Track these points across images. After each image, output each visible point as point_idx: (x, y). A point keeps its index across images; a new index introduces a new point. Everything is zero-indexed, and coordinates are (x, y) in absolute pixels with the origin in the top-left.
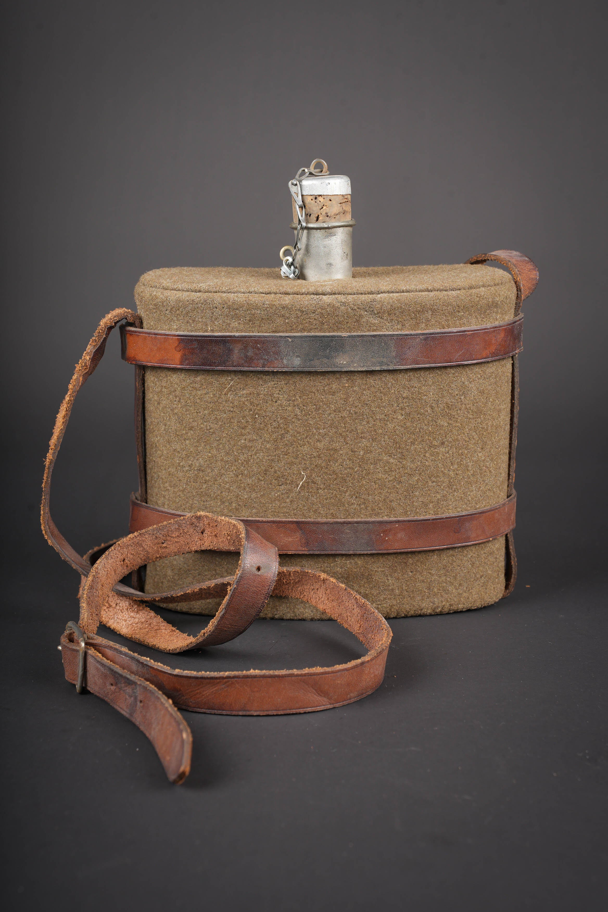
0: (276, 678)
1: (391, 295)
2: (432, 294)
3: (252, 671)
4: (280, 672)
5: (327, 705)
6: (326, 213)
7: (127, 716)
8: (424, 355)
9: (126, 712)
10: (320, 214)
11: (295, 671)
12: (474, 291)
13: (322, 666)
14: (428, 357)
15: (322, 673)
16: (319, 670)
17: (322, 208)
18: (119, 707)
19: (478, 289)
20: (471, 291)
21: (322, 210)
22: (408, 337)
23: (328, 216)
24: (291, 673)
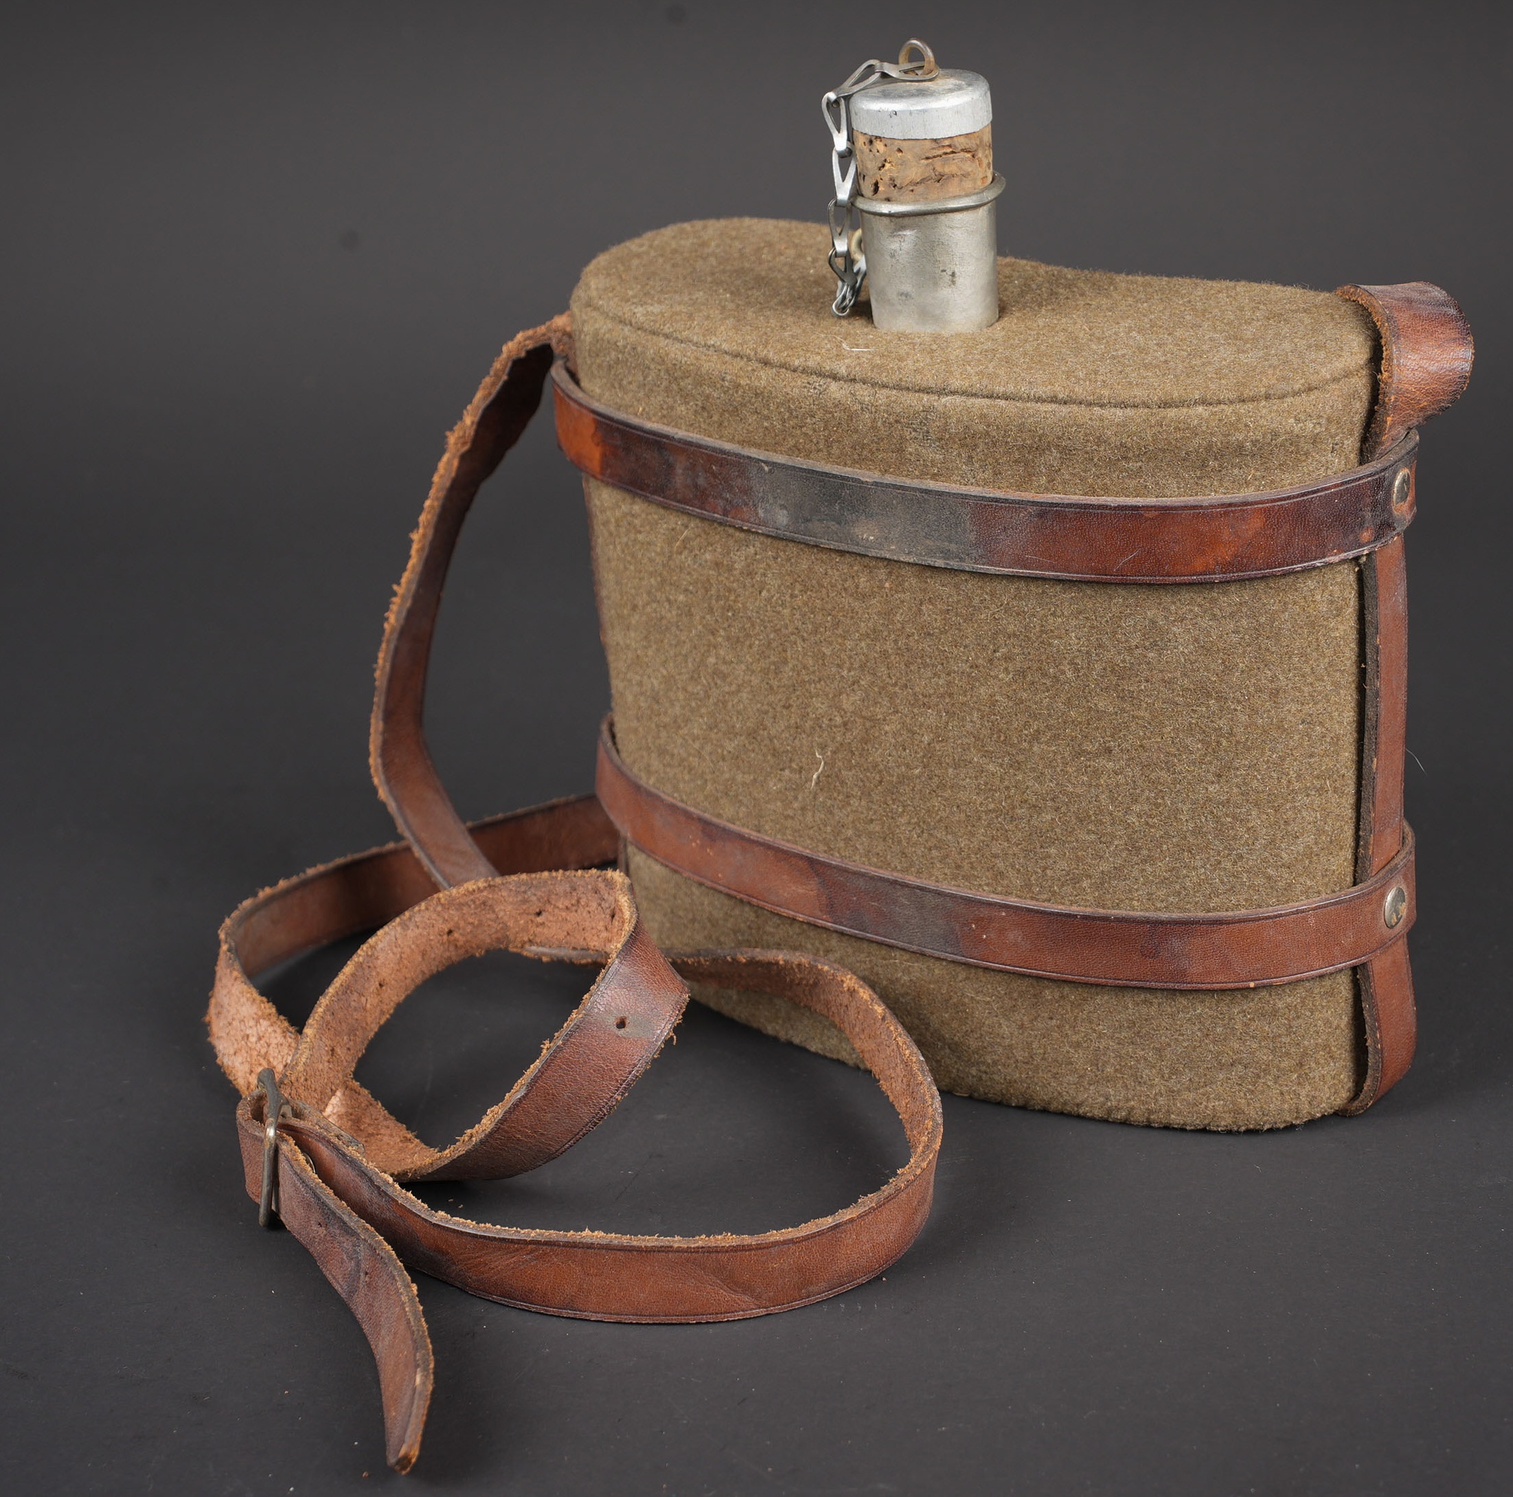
0: (635, 1253)
1: (972, 400)
2: (1064, 410)
3: (587, 1232)
4: (644, 1240)
5: (751, 1309)
6: (892, 179)
7: (344, 1295)
8: (1039, 550)
9: (341, 1286)
10: (879, 180)
11: (677, 1241)
12: (1172, 413)
13: (737, 1231)
14: (1050, 556)
15: (735, 1249)
16: (728, 1240)
17: (883, 166)
18: (330, 1273)
19: (1185, 410)
20: (1163, 413)
21: (883, 170)
22: (1000, 505)
23: (895, 186)
24: (667, 1244)
